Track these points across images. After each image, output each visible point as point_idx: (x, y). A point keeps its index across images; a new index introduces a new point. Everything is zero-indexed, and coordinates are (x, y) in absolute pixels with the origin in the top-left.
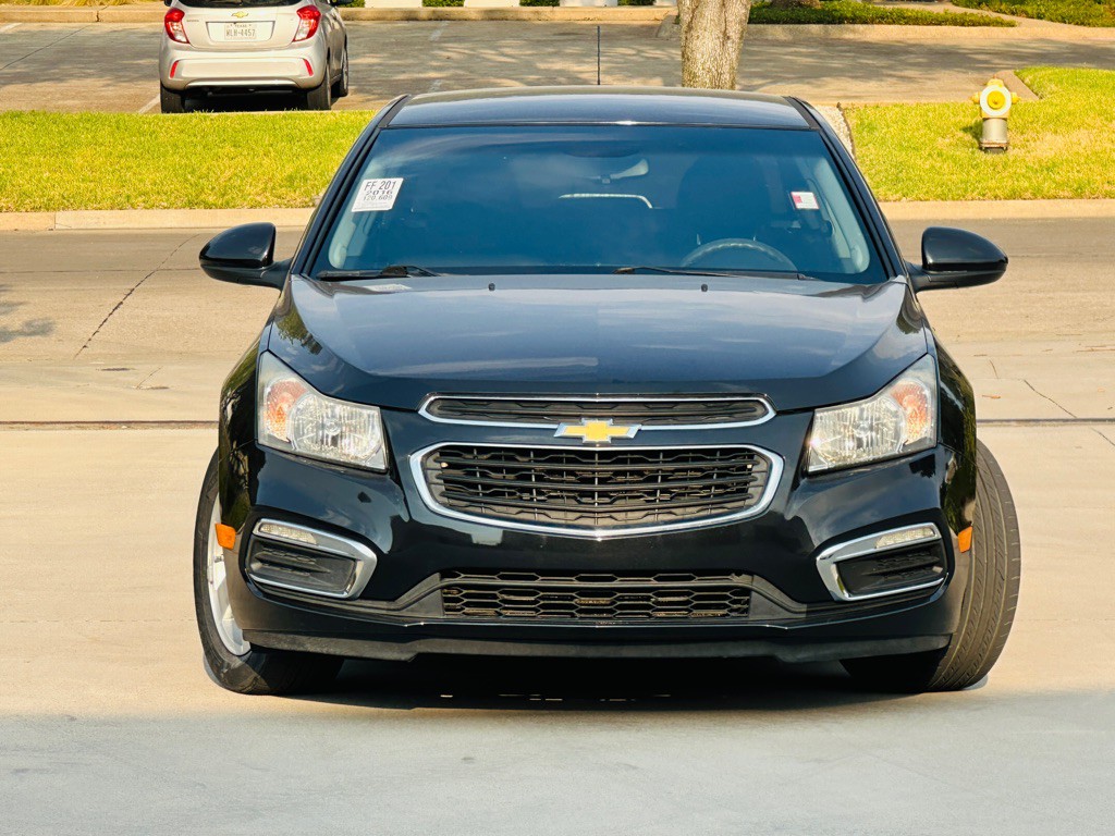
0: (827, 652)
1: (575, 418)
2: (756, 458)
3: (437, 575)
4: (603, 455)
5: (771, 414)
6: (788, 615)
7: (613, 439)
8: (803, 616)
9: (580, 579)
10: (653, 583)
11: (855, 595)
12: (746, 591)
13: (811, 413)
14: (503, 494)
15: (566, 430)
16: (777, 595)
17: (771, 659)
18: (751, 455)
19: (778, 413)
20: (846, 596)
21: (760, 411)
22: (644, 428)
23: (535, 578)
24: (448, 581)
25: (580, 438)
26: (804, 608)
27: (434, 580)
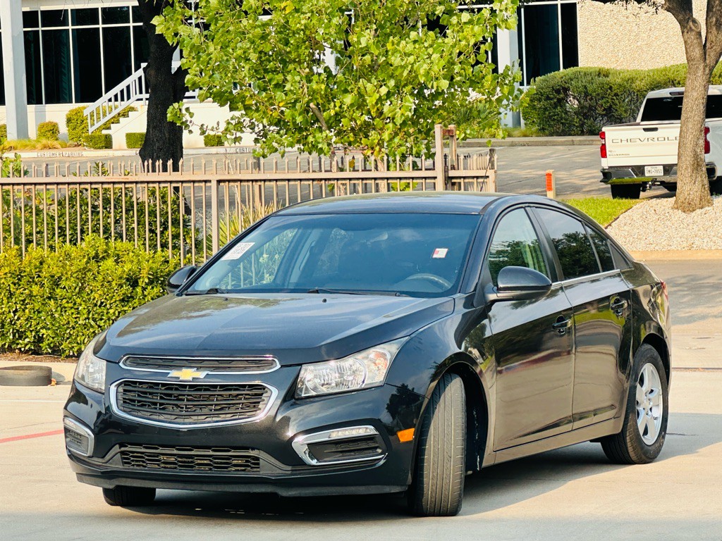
0: (307, 492)
1: (179, 367)
2: (266, 389)
3: (117, 446)
4: (191, 386)
5: (279, 366)
6: (281, 472)
7: (193, 378)
8: (290, 472)
9: (177, 449)
10: (211, 453)
11: (320, 462)
12: (257, 459)
13: (300, 367)
14: (145, 405)
15: (174, 373)
16: (273, 460)
17: (276, 494)
18: (264, 388)
19: (282, 366)
20: (314, 462)
21: (274, 365)
22: (210, 373)
23: (158, 449)
24: (123, 449)
25: (179, 378)
26: (289, 468)
27: (116, 449)
